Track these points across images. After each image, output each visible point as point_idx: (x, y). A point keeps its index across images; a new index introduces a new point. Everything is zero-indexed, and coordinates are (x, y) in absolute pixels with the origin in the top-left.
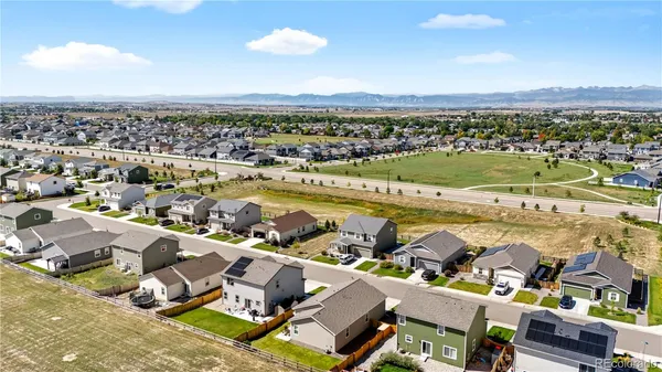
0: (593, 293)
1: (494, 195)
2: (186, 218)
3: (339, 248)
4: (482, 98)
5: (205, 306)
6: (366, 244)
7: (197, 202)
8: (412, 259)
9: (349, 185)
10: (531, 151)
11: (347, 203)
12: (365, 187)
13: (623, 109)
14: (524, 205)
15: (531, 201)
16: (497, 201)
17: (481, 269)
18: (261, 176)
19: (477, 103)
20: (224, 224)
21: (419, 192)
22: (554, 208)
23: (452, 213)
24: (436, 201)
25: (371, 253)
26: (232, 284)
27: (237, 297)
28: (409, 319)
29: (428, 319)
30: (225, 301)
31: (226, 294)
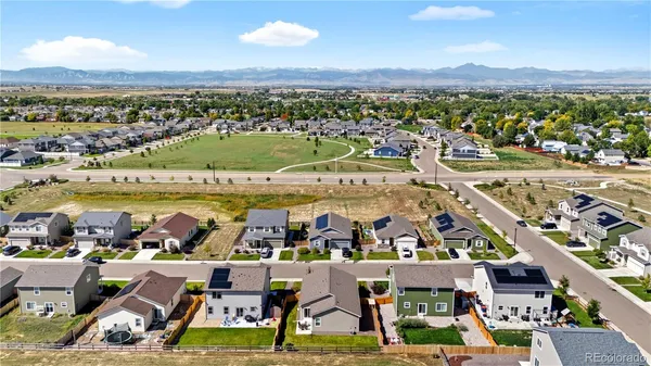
0: (465, 243)
1: (316, 175)
2: (36, 241)
3: (251, 244)
4: (195, 76)
5: (190, 326)
6: (276, 235)
7: (49, 220)
8: (327, 241)
9: (173, 179)
10: (286, 131)
11: (185, 198)
12: (191, 179)
13: (304, 87)
14: (341, 181)
15: (346, 177)
16: (319, 180)
17: (383, 240)
18: (54, 179)
19: (190, 81)
20: (99, 240)
21: (249, 179)
22: (364, 181)
23: (290, 195)
24: (269, 186)
25: (282, 243)
26: (219, 297)
27: (226, 309)
28: (407, 289)
29: (424, 286)
30: (210, 316)
31: (210, 309)
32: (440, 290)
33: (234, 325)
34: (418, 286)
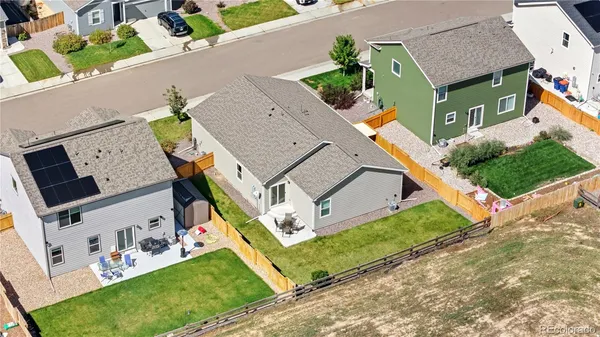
26: (76, 218)
27: (94, 241)
28: (452, 87)
29: (483, 72)
30: (57, 269)
31: (57, 252)
32: (507, 72)
33: (129, 274)
34: (472, 75)
